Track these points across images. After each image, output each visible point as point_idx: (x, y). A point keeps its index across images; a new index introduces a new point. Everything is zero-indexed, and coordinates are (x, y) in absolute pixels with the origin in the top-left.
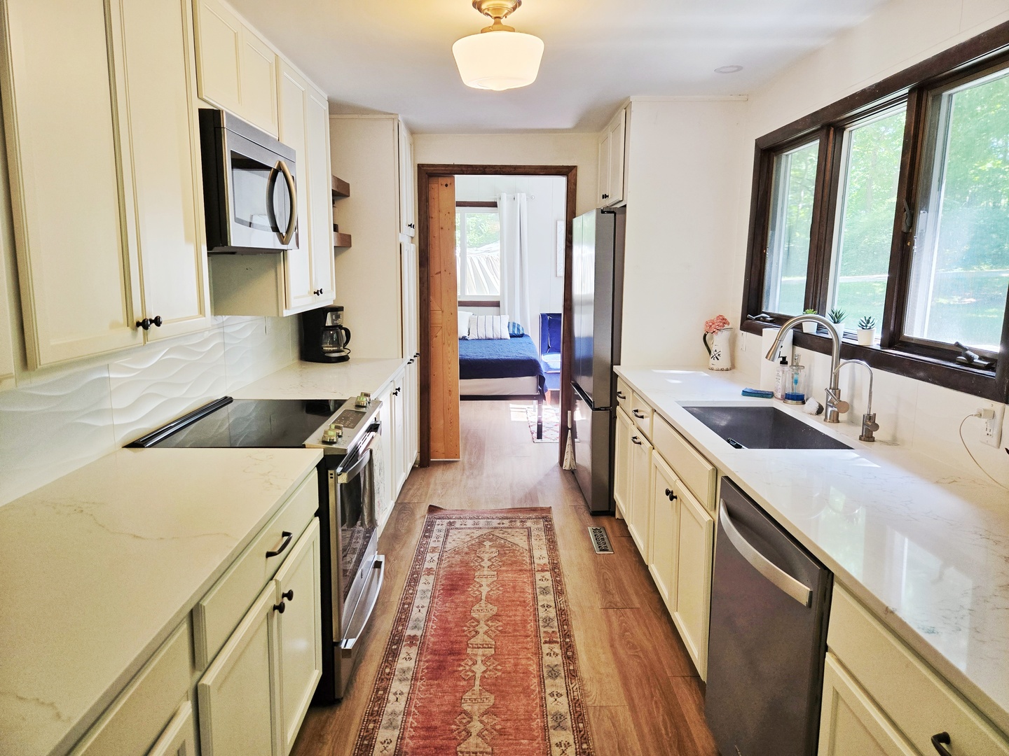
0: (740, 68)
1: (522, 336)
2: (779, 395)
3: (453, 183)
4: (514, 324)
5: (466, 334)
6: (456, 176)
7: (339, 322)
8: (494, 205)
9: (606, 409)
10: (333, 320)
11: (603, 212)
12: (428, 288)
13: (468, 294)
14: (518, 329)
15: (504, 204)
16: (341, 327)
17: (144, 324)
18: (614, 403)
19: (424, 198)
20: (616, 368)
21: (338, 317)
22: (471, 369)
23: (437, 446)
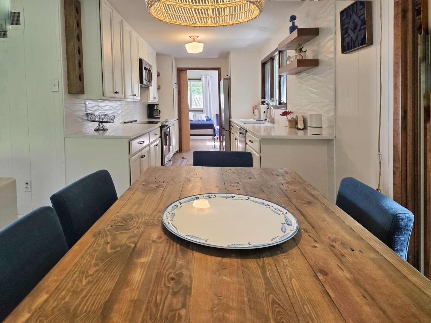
0: (253, 45)
1: (210, 120)
2: (264, 120)
3: (187, 72)
4: (207, 117)
5: (192, 119)
6: (188, 71)
7: (157, 108)
8: (200, 79)
9: (228, 130)
10: (156, 108)
11: (225, 79)
12: (181, 101)
13: (192, 107)
14: (209, 118)
15: (203, 79)
16: (158, 110)
17: (134, 95)
18: (230, 129)
19: (179, 76)
20: (230, 119)
21: (157, 107)
22: (194, 126)
23: (184, 147)
